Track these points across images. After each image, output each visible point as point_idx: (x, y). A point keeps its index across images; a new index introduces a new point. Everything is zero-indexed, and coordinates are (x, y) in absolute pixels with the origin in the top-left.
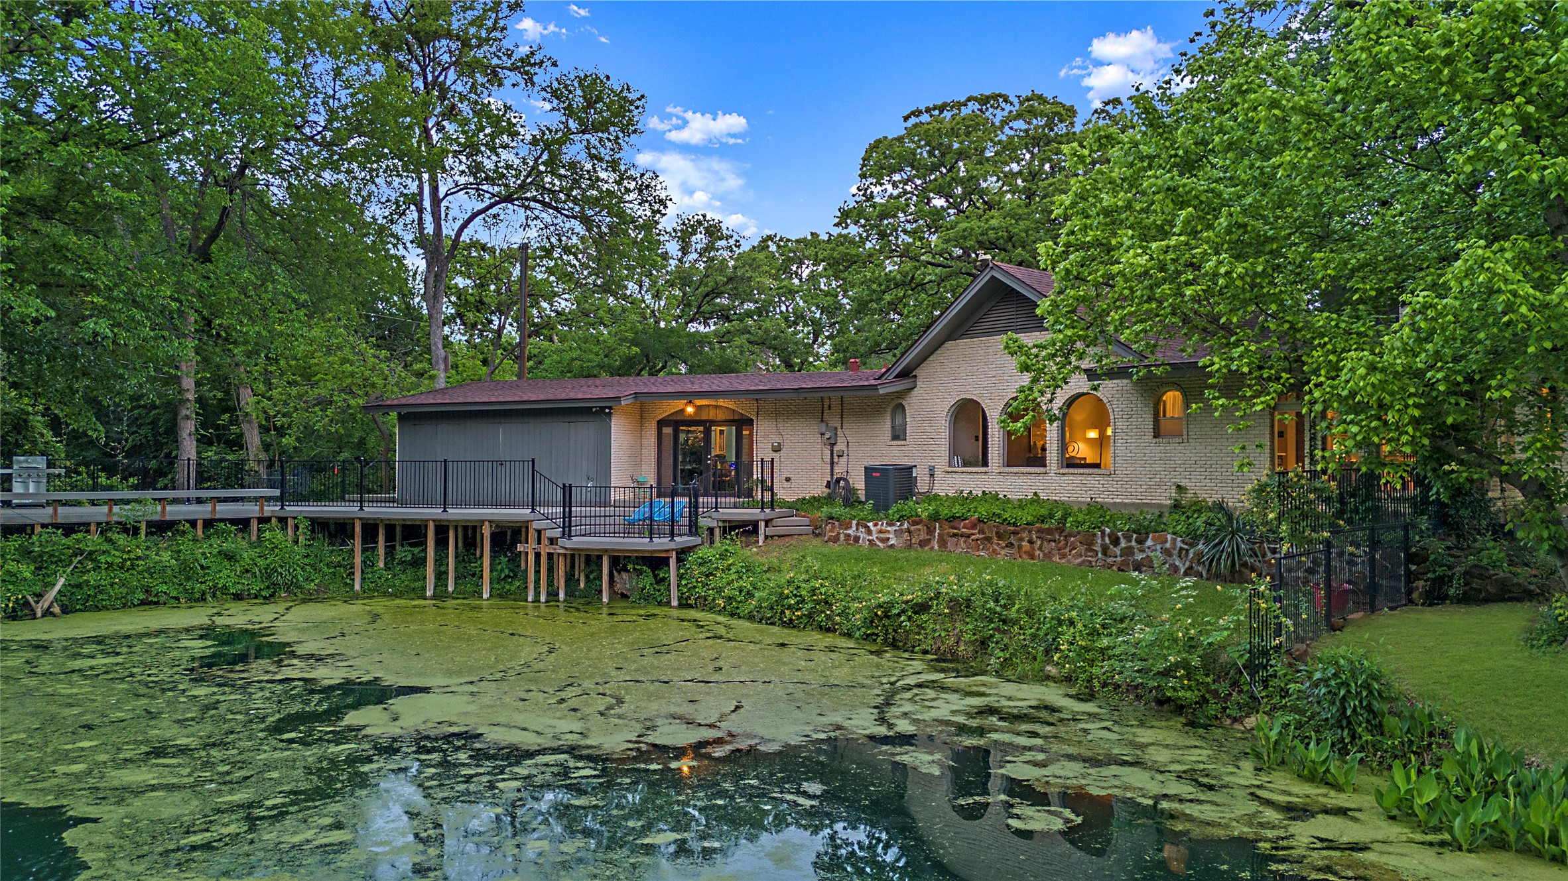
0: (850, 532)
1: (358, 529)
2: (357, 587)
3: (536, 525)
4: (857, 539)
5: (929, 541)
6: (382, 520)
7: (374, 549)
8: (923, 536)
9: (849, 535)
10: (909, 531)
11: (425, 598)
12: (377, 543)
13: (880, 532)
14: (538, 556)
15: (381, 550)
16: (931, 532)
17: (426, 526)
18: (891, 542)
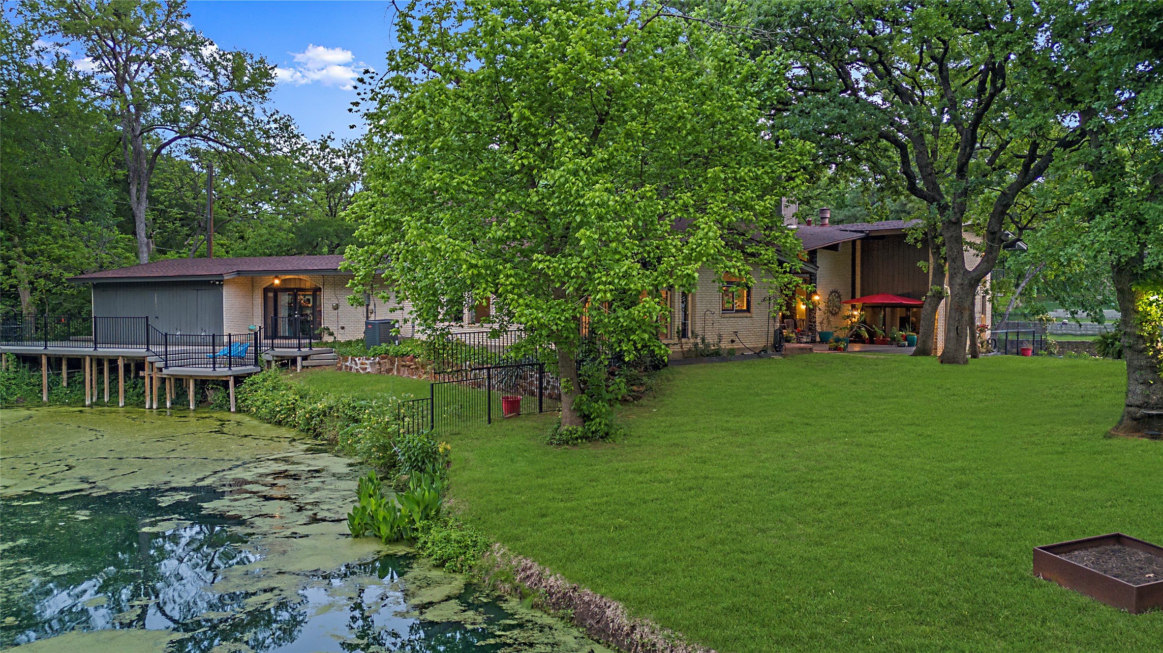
0: (347, 364)
1: (44, 361)
2: (45, 399)
3: (149, 359)
4: (351, 368)
5: (392, 369)
6: (63, 355)
7: (59, 374)
8: (388, 366)
9: (347, 366)
10: (379, 363)
11: (84, 406)
12: (61, 370)
13: (362, 364)
14: (151, 378)
15: (64, 374)
16: (392, 364)
17: (85, 359)
18: (368, 370)
